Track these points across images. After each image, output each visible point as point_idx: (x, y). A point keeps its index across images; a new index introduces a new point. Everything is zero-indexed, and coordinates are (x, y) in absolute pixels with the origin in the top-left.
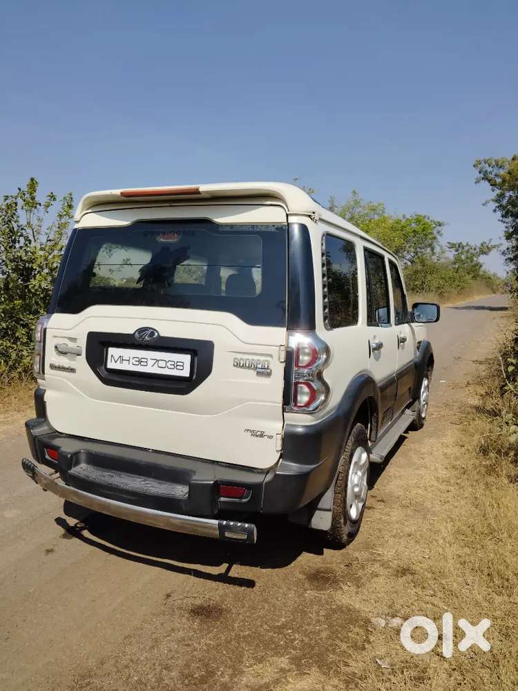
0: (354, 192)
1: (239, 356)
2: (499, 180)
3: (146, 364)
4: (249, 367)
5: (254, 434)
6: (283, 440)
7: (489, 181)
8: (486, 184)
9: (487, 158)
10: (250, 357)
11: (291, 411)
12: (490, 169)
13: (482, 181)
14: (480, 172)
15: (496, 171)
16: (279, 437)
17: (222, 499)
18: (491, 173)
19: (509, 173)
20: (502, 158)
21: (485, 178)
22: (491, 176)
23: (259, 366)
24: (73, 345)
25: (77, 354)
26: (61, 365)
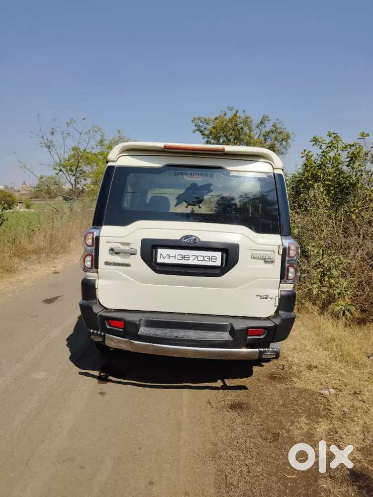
0: (119, 131)
1: (255, 252)
2: (207, 132)
3: (188, 259)
4: (261, 259)
5: (262, 298)
6: (280, 300)
7: (201, 132)
8: (198, 134)
9: (200, 117)
10: (261, 252)
11: (286, 282)
12: (201, 124)
13: (197, 132)
14: (196, 126)
15: (205, 126)
16: (277, 298)
17: (249, 337)
18: (202, 127)
19: (214, 128)
20: (209, 118)
21: (199, 130)
22: (202, 129)
23: (267, 257)
24: (126, 248)
25: (131, 254)
26: (116, 262)
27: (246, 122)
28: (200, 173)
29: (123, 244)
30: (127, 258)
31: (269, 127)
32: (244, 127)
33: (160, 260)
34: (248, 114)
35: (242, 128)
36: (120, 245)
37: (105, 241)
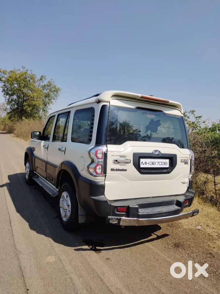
1: (182, 158)
3: (155, 164)
6: (189, 183)
24: (123, 159)
25: (127, 163)
26: (118, 169)
27: (32, 78)
28: (154, 113)
29: (121, 156)
30: (124, 166)
31: (45, 82)
32: (30, 80)
33: (142, 166)
34: (33, 73)
35: (29, 81)
36: (119, 157)
37: (111, 155)
